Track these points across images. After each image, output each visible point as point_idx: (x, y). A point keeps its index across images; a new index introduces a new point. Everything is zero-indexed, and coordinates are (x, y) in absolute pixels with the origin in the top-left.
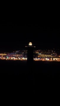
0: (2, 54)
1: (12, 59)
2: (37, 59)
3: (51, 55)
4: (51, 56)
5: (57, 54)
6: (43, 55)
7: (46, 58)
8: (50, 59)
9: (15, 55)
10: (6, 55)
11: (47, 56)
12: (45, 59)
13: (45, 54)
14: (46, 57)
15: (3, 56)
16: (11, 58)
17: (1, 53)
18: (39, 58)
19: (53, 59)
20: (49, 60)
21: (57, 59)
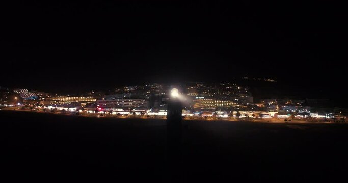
0: (82, 99)
1: (114, 113)
2: (191, 115)
3: (235, 102)
4: (235, 105)
5: (252, 99)
6: (209, 103)
7: (218, 112)
8: (231, 115)
9: (123, 102)
10: (95, 100)
11: (221, 104)
12: (216, 114)
13: (215, 98)
14: (217, 109)
15: (84, 104)
16: (111, 111)
17: (79, 96)
18: (199, 110)
19: (238, 115)
20: (226, 116)
21: (250, 115)
